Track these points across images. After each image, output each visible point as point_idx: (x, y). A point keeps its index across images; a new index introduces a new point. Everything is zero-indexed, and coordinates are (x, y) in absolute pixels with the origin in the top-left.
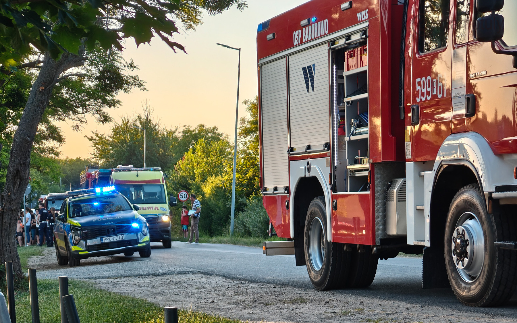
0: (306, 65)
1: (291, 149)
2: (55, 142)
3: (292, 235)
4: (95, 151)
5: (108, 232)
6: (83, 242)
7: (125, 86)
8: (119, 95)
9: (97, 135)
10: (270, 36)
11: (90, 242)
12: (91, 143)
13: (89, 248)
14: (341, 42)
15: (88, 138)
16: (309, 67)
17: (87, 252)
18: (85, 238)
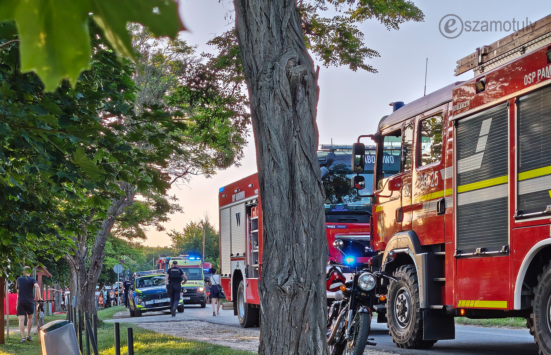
0: (237, 213)
1: (232, 255)
2: (141, 239)
3: (232, 300)
4: (173, 244)
5: (158, 297)
6: (143, 303)
7: (170, 210)
8: (168, 215)
9: (174, 232)
10: (223, 196)
11: (147, 303)
12: (170, 238)
13: (147, 306)
14: (249, 203)
15: (169, 235)
16: (238, 213)
17: (146, 309)
18: (144, 300)
